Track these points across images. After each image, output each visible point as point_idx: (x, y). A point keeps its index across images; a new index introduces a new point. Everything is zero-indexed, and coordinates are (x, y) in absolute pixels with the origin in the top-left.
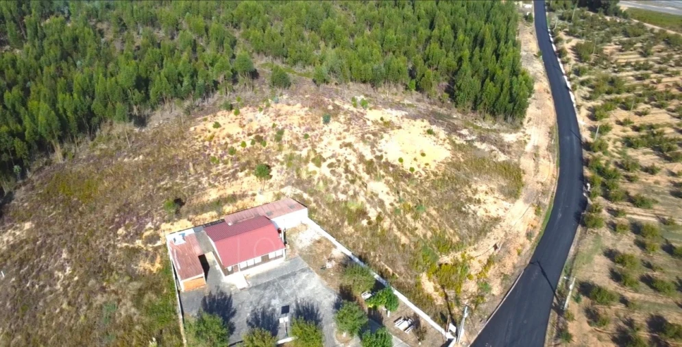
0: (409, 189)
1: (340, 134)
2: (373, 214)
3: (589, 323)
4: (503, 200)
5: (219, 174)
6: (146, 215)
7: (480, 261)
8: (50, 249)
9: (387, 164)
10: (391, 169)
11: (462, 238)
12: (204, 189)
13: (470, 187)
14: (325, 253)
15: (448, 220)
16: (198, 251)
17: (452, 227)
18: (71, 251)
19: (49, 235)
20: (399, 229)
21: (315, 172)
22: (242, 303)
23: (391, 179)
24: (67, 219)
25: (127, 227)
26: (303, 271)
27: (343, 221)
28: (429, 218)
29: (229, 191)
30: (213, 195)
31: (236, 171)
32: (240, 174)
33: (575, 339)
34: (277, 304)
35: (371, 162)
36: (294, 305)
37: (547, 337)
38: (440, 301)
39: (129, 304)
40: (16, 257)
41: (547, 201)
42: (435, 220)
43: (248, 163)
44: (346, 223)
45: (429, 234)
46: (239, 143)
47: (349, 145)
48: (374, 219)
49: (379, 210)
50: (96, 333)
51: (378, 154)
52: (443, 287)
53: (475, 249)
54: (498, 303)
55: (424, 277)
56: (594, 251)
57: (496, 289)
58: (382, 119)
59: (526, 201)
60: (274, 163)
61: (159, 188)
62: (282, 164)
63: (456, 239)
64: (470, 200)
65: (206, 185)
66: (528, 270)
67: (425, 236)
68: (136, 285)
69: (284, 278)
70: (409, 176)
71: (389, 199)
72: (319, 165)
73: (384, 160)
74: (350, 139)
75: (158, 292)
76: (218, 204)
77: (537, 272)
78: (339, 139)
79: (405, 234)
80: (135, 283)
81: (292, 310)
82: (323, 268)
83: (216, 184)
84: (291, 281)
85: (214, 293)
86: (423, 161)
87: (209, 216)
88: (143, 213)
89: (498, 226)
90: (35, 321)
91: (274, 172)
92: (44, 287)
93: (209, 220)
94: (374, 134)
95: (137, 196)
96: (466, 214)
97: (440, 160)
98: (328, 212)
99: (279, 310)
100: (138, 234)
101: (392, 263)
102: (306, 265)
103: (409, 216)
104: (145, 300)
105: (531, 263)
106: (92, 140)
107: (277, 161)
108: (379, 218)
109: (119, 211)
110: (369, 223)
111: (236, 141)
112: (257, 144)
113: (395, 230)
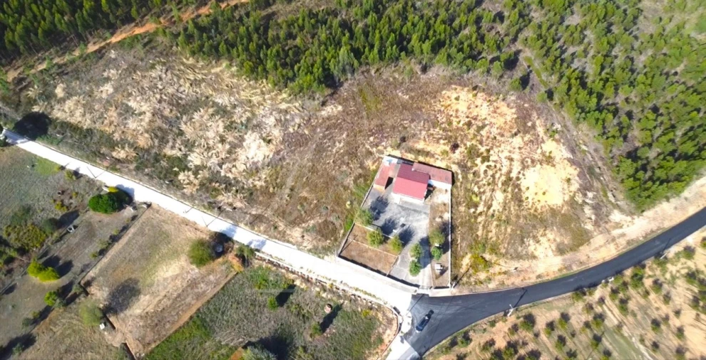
0: (512, 209)
1: (514, 148)
2: (480, 209)
3: (509, 329)
4: (552, 250)
5: (432, 134)
6: (386, 137)
7: (501, 269)
8: (341, 128)
9: (518, 186)
10: (517, 190)
11: (507, 253)
12: (420, 139)
13: (545, 230)
14: (442, 212)
15: (511, 239)
16: (391, 174)
17: (508, 244)
18: (348, 136)
19: (344, 120)
20: (483, 226)
21: (477, 165)
22: (390, 210)
23: (510, 196)
24: (355, 116)
25: (375, 138)
26: (425, 213)
27: (464, 202)
28: (503, 231)
29: (429, 149)
30: (420, 145)
31: (441, 138)
32: (442, 141)
33: (494, 328)
34: (402, 221)
35: (510, 179)
36: (408, 226)
37: (487, 318)
38: (463, 270)
39: (353, 178)
40: (328, 123)
41: (575, 269)
42: (505, 234)
43: (451, 137)
44: (464, 204)
45: (494, 239)
46: (458, 120)
47: (511, 160)
48: (478, 212)
49: (485, 209)
50: (335, 183)
51: (521, 176)
52: (471, 266)
53: (506, 262)
54: (486, 291)
55: (469, 255)
56: (558, 308)
57: (492, 286)
58: (550, 152)
59: (564, 260)
60: (462, 145)
61: (402, 124)
62: (466, 149)
63: (503, 251)
64: (534, 237)
65: (422, 137)
66: (517, 290)
67: (491, 238)
68: (360, 171)
69: (415, 211)
70: (521, 201)
71: (496, 206)
72: (483, 162)
73: (519, 182)
74: (516, 156)
75: (366, 180)
76: (419, 152)
77: (519, 294)
78: (510, 152)
79: (483, 230)
80: (360, 170)
81: (405, 228)
82: (434, 218)
83: (427, 140)
84: (416, 215)
85: (384, 197)
86: (540, 197)
87: (410, 157)
88: (386, 135)
89: (530, 261)
90: (318, 161)
91: (458, 151)
92: (329, 146)
93: (409, 159)
94: (533, 161)
95: (389, 123)
96: (523, 242)
97: (549, 203)
98: (462, 193)
99: (401, 223)
100: (377, 145)
101: (463, 239)
102: (428, 211)
103: (495, 223)
104: (358, 181)
105: (523, 288)
106: (395, 67)
107: (465, 145)
108: (480, 214)
109: (377, 126)
110: (474, 212)
111: (457, 117)
112: (466, 127)
113: (481, 225)
